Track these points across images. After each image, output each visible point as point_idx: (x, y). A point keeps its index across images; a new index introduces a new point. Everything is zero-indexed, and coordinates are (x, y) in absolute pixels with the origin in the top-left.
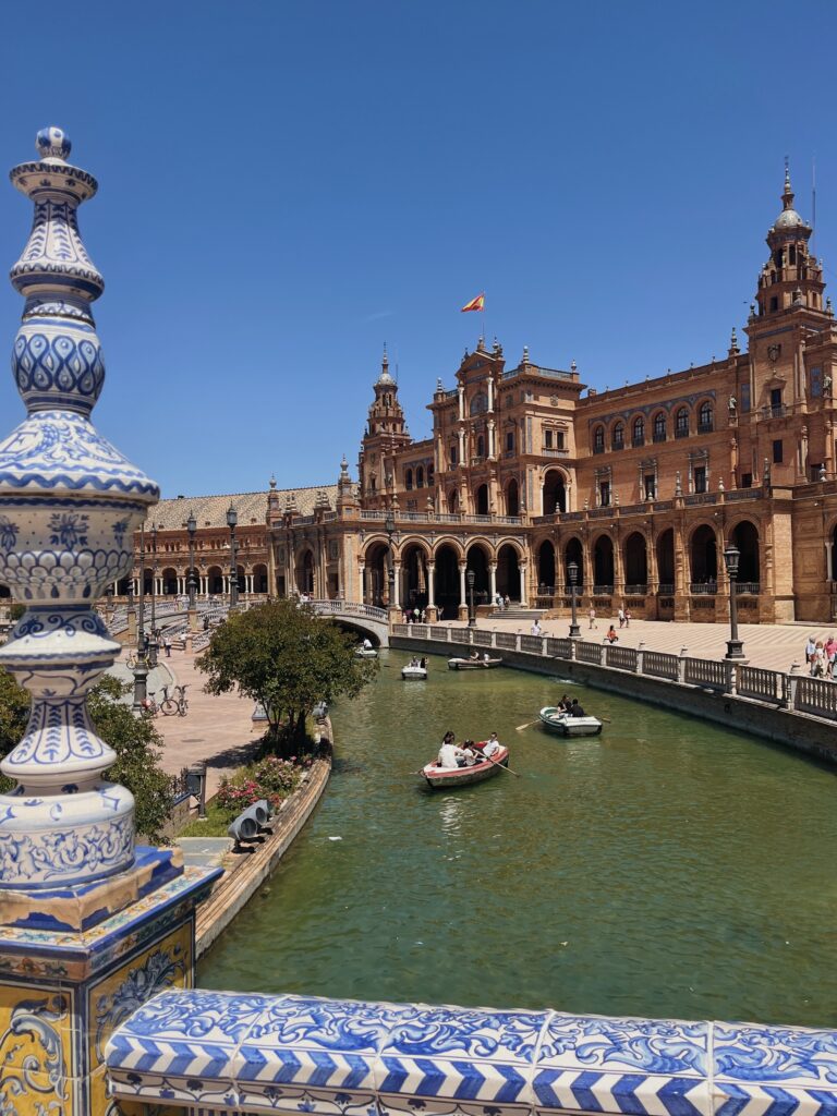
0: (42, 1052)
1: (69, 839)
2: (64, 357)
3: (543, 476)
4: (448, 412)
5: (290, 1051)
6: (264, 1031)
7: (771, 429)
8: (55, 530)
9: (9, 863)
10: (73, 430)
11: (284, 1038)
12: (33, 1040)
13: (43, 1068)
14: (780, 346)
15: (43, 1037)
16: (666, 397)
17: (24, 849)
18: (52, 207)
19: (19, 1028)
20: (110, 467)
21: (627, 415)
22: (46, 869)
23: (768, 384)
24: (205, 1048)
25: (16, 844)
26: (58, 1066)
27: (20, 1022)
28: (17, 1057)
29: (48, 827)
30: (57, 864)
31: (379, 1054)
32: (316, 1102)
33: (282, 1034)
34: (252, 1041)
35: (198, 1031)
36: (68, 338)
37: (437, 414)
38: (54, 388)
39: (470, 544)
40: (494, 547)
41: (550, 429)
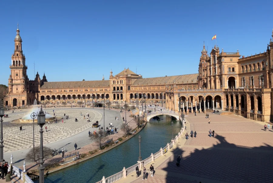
16: (255, 60)
21: (248, 64)
39: (207, 96)
40: (213, 96)
41: (230, 67)
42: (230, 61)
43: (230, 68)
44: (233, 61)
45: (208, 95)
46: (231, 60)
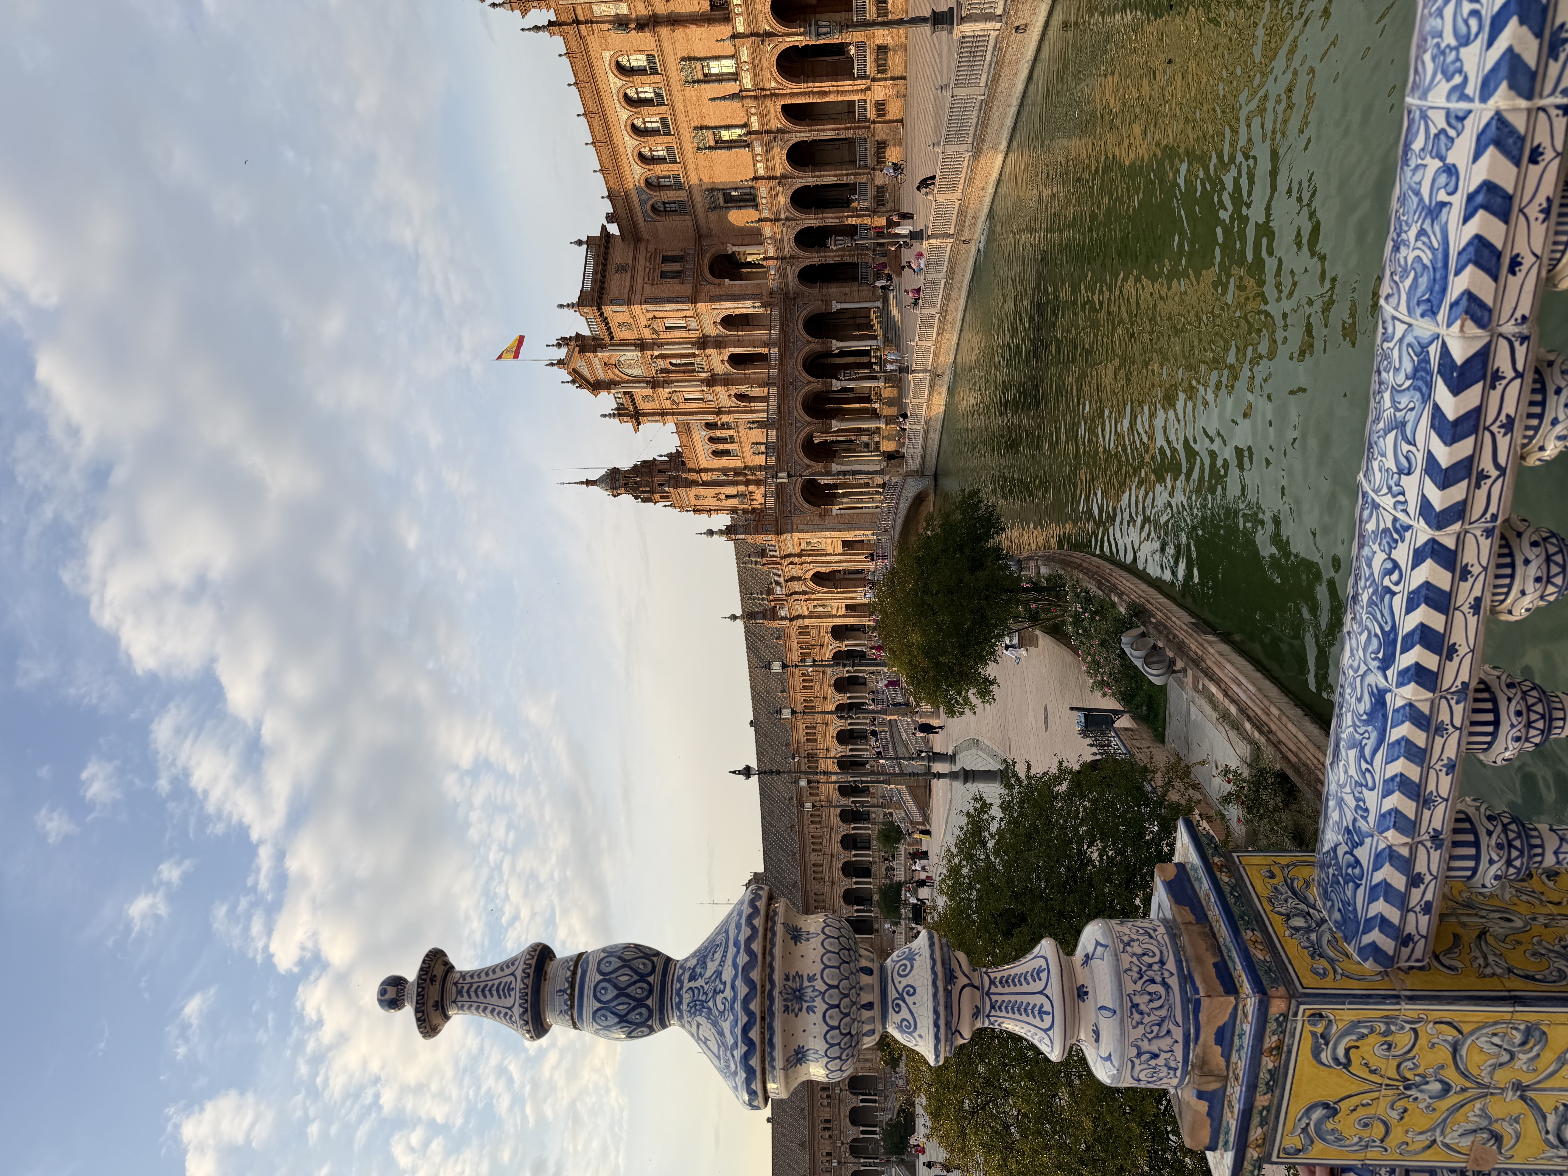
0: (1372, 1039)
1: (1137, 999)
2: (615, 992)
3: (717, 281)
5: (1384, 781)
6: (1361, 804)
8: (800, 1010)
9: (1160, 1061)
10: (693, 984)
11: (1370, 784)
12: (1357, 1047)
13: (1389, 1039)
15: (1354, 1037)
16: (613, 118)
17: (1145, 1046)
18: (459, 998)
19: (1343, 1060)
20: (732, 950)
22: (1169, 1025)
24: (1376, 868)
25: (1139, 1055)
26: (1387, 1024)
27: (1336, 1060)
28: (1374, 1063)
29: (1122, 1021)
30: (1163, 1012)
31: (1393, 688)
32: (1444, 757)
33: (1366, 786)
34: (1371, 819)
35: (1357, 871)
36: (595, 987)
37: (645, 419)
38: (649, 1002)
39: (804, 374)
40: (809, 345)
41: (658, 274)
42: (629, 274)
43: (664, 275)
44: (630, 262)
45: (800, 368)
46: (622, 269)
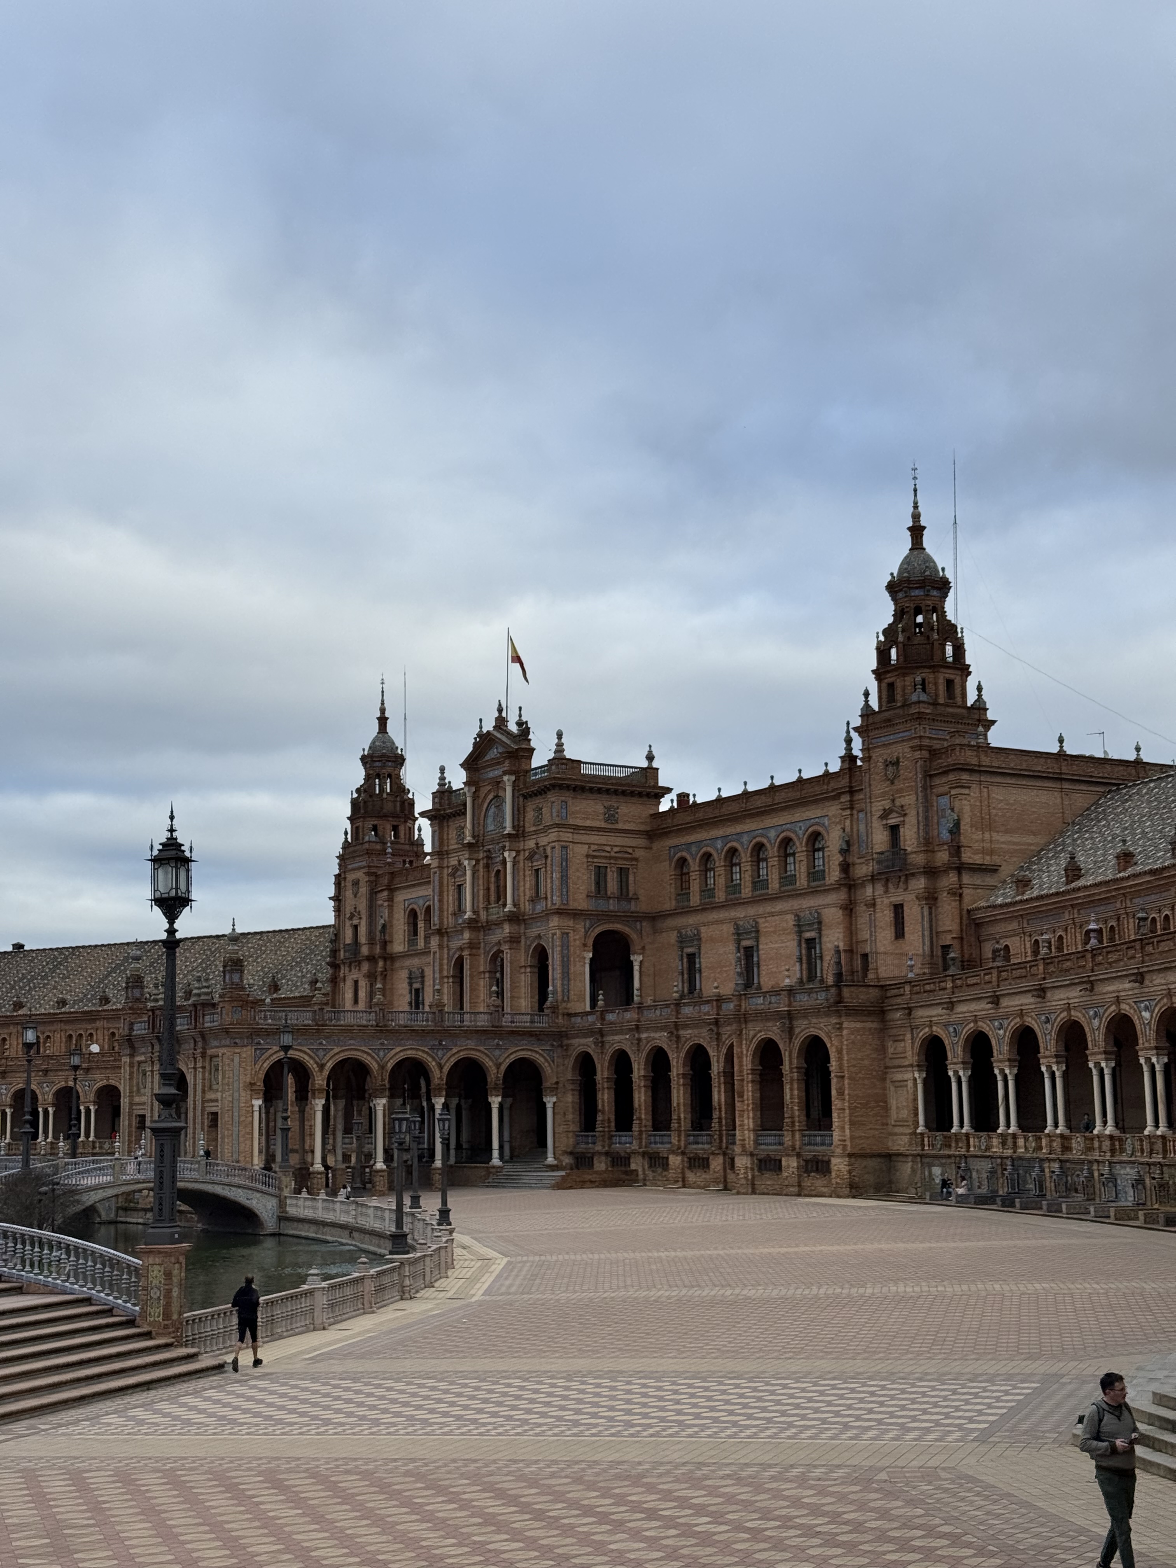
3: (590, 942)
4: (454, 824)
7: (890, 885)
14: (898, 759)
16: (769, 821)
21: (719, 844)
23: (886, 814)
37: (437, 828)
40: (495, 1065)
41: (602, 862)
42: (603, 825)
43: (600, 871)
44: (620, 826)
46: (611, 817)
